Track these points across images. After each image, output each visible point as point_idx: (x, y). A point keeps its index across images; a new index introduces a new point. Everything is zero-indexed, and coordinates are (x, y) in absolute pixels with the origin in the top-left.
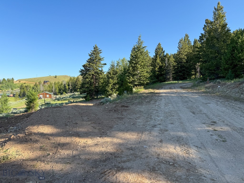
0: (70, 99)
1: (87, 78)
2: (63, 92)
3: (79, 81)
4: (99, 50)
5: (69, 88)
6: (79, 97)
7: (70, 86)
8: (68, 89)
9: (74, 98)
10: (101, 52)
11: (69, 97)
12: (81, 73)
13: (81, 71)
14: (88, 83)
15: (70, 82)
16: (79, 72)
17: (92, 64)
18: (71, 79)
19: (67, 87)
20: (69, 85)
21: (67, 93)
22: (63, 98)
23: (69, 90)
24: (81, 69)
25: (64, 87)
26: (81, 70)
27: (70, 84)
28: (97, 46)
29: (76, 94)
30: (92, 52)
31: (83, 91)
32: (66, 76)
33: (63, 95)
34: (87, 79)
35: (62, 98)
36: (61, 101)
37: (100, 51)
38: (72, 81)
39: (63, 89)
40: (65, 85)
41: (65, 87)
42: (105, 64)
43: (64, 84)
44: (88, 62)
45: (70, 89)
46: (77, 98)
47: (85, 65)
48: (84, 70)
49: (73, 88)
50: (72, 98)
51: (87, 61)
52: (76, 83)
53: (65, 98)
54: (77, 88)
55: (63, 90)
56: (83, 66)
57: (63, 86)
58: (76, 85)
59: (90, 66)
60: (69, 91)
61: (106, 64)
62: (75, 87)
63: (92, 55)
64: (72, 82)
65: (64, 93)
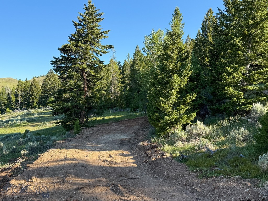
0: (24, 123)
1: (71, 77)
2: (6, 108)
3: (35, 87)
4: (97, 13)
5: (17, 101)
6: (41, 120)
7: (20, 98)
8: (15, 102)
9: (30, 121)
10: (101, 17)
11: (21, 120)
12: (54, 67)
13: (54, 63)
14: (72, 89)
15: (19, 90)
16: (51, 64)
17: (83, 46)
18: (20, 83)
19: (13, 99)
20: (16, 95)
21: (13, 110)
22: (7, 122)
23: (16, 104)
24: (54, 57)
25: (8, 99)
26: (55, 60)
27: (19, 93)
28: (92, 4)
29: (32, 111)
30: (82, 18)
31: (62, 109)
32: (9, 80)
33: (7, 114)
34: (71, 81)
35: (5, 122)
36: (4, 128)
37: (99, 15)
38: (23, 87)
39: (6, 102)
40: (9, 94)
41: (9, 97)
42: (111, 47)
43: (7, 93)
44: (72, 40)
45: (20, 101)
46: (39, 122)
47: (66, 47)
48: (62, 60)
49: (25, 101)
50: (27, 121)
51: (70, 38)
52: (30, 91)
53: (12, 121)
54: (32, 100)
55: (5, 105)
56: (59, 49)
57: (5, 96)
58: (32, 95)
59: (78, 49)
60: (18, 106)
61: (113, 48)
62: (29, 98)
63: (80, 25)
64: (23, 90)
65: (8, 110)
